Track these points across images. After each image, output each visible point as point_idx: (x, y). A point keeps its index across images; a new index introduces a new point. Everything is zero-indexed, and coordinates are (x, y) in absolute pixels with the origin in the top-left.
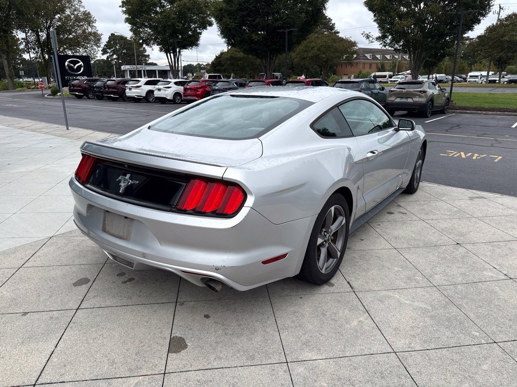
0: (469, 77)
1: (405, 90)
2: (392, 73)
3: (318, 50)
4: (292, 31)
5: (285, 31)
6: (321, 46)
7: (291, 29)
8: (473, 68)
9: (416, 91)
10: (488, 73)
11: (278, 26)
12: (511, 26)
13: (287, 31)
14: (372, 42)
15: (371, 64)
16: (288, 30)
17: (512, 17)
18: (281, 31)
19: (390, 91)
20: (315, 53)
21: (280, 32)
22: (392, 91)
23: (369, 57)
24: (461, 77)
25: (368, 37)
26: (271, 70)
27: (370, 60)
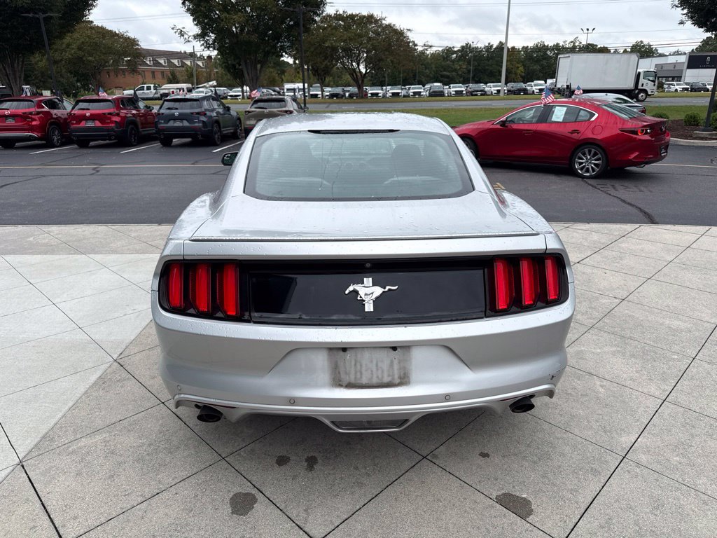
0: (285, 90)
1: (268, 110)
2: (190, 86)
3: (80, 49)
4: (51, 18)
5: (37, 16)
6: (83, 42)
7: (49, 14)
8: (284, 79)
9: (281, 111)
10: (304, 86)
11: (23, 6)
12: (330, 29)
13: (41, 16)
14: (188, 41)
15: (153, 72)
16: (44, 16)
17: (326, 19)
18: (31, 15)
19: (246, 112)
20: (75, 53)
21: (28, 17)
22: (249, 112)
23: (148, 62)
24: (274, 91)
25: (182, 34)
26: (18, 80)
27: (164, 66)
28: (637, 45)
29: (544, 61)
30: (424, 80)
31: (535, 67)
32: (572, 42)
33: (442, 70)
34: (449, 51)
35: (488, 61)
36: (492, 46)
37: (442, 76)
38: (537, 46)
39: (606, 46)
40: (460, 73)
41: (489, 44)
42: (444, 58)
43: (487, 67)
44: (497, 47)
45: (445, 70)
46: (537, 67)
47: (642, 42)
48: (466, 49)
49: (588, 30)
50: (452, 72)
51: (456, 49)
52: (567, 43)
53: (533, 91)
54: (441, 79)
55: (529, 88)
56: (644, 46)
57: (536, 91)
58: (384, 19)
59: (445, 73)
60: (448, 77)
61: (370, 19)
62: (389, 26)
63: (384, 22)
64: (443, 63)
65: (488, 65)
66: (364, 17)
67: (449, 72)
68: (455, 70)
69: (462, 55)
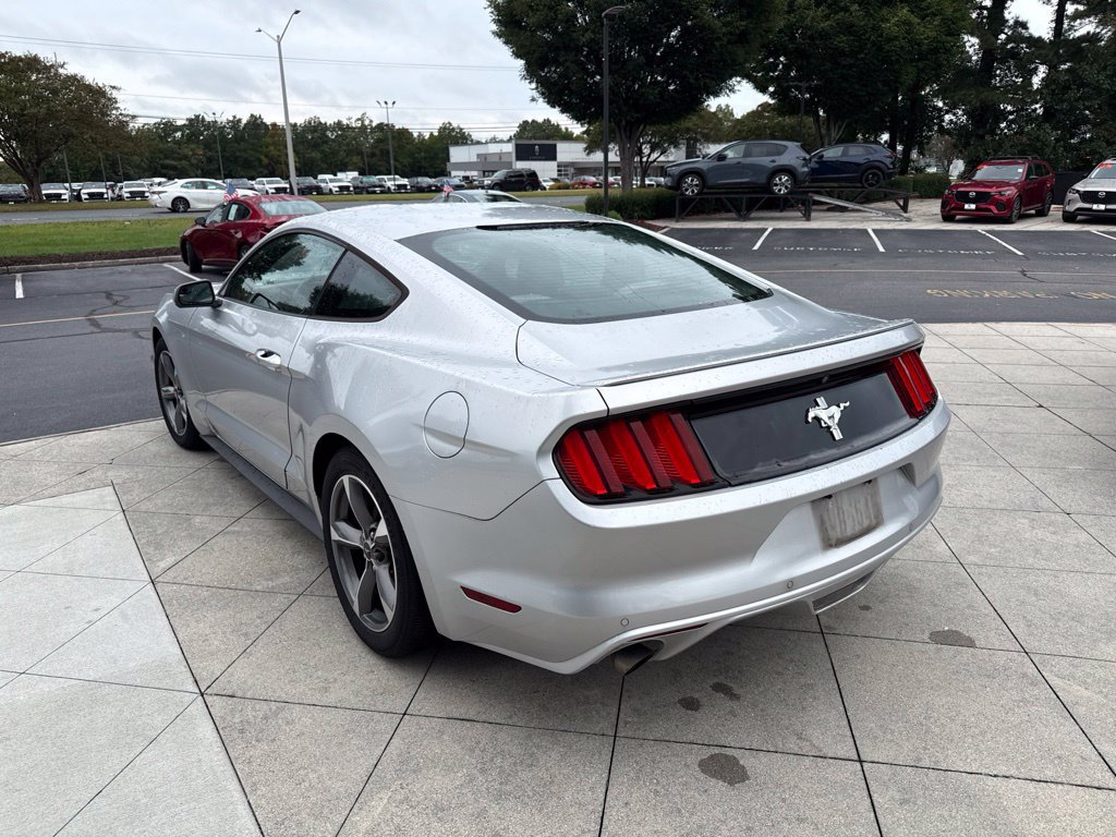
28: (445, 128)
29: (325, 146)
30: (132, 172)
31: (314, 155)
32: (358, 119)
33: (162, 156)
34: (168, 127)
35: (239, 144)
36: (239, 120)
37: (163, 167)
38: (310, 123)
39: (406, 127)
40: (194, 161)
41: (234, 117)
42: (160, 137)
43: (238, 154)
44: (248, 123)
45: (166, 157)
46: (316, 155)
47: (450, 123)
48: (196, 123)
49: (386, 103)
50: (180, 159)
51: (179, 123)
52: (353, 121)
53: (331, 190)
54: (164, 171)
55: (323, 185)
56: (453, 129)
57: (335, 189)
58: (62, 67)
59: (168, 162)
60: (174, 168)
61: (32, 63)
62: (73, 79)
63: (61, 71)
64: (161, 145)
65: (240, 151)
66: (20, 59)
67: (174, 159)
68: (186, 157)
69: (192, 134)
